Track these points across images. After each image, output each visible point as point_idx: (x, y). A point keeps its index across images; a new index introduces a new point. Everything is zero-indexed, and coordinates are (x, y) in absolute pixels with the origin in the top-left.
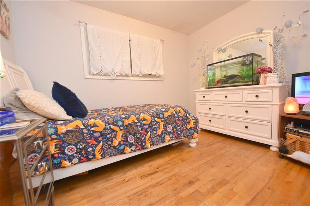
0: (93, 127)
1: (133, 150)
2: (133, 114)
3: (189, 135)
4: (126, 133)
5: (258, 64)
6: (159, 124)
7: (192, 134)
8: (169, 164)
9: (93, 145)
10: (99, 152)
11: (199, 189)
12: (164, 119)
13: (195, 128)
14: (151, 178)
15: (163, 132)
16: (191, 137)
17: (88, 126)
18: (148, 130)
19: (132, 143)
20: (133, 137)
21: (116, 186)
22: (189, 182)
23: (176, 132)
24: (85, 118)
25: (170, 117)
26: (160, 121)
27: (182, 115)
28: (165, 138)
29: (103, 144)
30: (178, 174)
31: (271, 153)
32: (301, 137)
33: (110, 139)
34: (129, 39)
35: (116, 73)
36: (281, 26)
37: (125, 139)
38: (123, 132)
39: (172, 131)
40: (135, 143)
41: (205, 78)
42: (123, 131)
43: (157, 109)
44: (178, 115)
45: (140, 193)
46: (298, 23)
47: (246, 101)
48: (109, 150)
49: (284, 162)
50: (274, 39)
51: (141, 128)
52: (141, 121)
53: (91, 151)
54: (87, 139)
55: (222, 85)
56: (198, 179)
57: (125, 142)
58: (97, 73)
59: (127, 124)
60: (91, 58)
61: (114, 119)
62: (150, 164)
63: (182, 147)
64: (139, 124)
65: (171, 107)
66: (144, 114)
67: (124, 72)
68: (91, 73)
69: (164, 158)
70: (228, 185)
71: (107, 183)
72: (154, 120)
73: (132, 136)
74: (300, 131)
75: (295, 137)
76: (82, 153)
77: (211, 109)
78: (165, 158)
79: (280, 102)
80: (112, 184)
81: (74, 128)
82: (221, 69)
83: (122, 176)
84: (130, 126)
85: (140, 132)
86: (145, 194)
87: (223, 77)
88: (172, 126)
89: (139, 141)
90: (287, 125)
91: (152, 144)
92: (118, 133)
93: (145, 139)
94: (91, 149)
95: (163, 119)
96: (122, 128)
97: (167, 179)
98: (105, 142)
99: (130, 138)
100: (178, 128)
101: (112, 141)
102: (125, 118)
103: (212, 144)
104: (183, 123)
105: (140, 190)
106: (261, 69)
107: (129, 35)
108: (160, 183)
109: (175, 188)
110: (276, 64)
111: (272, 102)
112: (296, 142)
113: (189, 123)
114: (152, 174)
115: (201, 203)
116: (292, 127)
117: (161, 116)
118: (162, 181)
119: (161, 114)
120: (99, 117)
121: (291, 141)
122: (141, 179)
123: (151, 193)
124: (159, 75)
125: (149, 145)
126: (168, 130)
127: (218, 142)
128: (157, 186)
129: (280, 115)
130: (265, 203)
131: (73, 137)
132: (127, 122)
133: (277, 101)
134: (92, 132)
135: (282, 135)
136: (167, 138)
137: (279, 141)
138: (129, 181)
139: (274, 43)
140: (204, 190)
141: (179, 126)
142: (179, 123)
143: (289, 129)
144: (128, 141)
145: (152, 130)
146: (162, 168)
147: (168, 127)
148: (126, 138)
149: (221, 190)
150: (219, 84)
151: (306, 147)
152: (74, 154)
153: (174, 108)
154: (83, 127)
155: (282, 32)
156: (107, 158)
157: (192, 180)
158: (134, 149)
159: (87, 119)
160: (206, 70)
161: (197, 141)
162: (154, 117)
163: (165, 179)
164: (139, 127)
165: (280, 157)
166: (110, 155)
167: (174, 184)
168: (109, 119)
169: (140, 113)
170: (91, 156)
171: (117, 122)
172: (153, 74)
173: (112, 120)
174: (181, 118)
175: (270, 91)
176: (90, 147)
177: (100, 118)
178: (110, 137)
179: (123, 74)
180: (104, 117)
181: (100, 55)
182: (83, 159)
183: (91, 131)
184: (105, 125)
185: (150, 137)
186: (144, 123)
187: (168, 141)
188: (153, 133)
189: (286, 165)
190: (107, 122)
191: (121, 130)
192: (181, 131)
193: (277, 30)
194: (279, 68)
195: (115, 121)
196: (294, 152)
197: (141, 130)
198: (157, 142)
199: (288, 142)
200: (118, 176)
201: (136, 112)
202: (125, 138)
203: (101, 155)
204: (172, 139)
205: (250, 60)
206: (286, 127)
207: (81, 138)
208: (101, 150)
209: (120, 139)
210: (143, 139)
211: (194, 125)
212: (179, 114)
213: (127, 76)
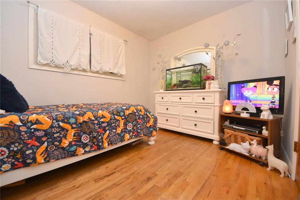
0: (35, 123)
1: (87, 151)
2: (90, 111)
3: (148, 133)
4: (79, 132)
5: (205, 72)
6: (119, 122)
7: (152, 132)
8: (127, 163)
9: (33, 147)
10: (41, 155)
11: (157, 184)
12: (125, 117)
13: (154, 127)
14: (107, 180)
15: (123, 130)
16: (150, 135)
17: (28, 122)
18: (107, 128)
19: (86, 143)
20: (88, 136)
21: (64, 194)
22: (147, 178)
23: (136, 130)
24: (25, 113)
25: (131, 115)
26: (120, 119)
27: (143, 114)
28: (124, 137)
29: (48, 145)
30: (136, 172)
31: (214, 146)
32: (235, 131)
33: (57, 139)
34: (90, 32)
35: (70, 66)
36: (222, 44)
37: (77, 139)
38: (75, 131)
39: (132, 129)
40: (90, 143)
41: (164, 81)
42: (76, 129)
43: (118, 107)
44: (138, 113)
45: (93, 197)
46: (233, 43)
47: (195, 103)
48: (56, 153)
49: (223, 153)
50: (217, 54)
51: (99, 126)
52: (99, 119)
53: (30, 153)
54: (25, 139)
55: (177, 88)
56: (156, 175)
57: (77, 142)
58: (46, 64)
59: (81, 121)
60: (40, 46)
61: (64, 116)
62: (106, 165)
63: (141, 145)
64: (96, 122)
65: (132, 105)
66: (103, 111)
67: (81, 66)
68: (38, 62)
69: (122, 157)
70: (182, 177)
71: (51, 192)
72: (114, 118)
73: (86, 135)
74: (234, 127)
75: (231, 132)
76: (17, 156)
77: (168, 109)
78: (124, 157)
79: (219, 104)
80: (58, 192)
81: (6, 125)
82: (176, 75)
83: (71, 181)
84: (85, 124)
85: (97, 130)
86: (100, 198)
87: (178, 82)
88: (132, 124)
89: (95, 140)
90: (225, 122)
91: (110, 143)
92: (69, 132)
93: (102, 138)
94: (31, 151)
95: (123, 117)
96: (74, 126)
97: (125, 179)
98: (51, 143)
99: (84, 138)
100: (138, 126)
101: (60, 142)
102: (79, 115)
103: (168, 141)
104: (144, 121)
105: (94, 195)
106: (207, 76)
107: (90, 29)
108: (117, 183)
109: (133, 186)
110: (217, 74)
111: (214, 104)
112: (231, 136)
113: (149, 121)
114: (108, 176)
115: (158, 197)
116: (228, 124)
117: (122, 114)
118: (119, 181)
119: (122, 111)
120: (44, 112)
121: (228, 135)
122: (95, 182)
123: (107, 196)
124: (121, 75)
125: (107, 144)
126: (128, 128)
127: (173, 139)
128: (113, 187)
129: (220, 114)
130: (212, 189)
131: (4, 136)
132: (81, 119)
133: (218, 104)
134: (32, 131)
135: (222, 130)
136: (127, 136)
137: (219, 136)
138: (80, 186)
139: (216, 57)
140: (161, 184)
141: (139, 124)
142: (139, 121)
143: (226, 125)
144: (81, 140)
145: (111, 128)
146: (120, 168)
147: (128, 125)
148: (79, 137)
149: (176, 182)
150: (175, 87)
151: (238, 139)
152: (4, 158)
153: (135, 106)
154: (20, 124)
155: (222, 48)
156: (53, 161)
157: (150, 176)
158: (89, 150)
159: (26, 115)
160: (165, 74)
161: (156, 139)
162: (114, 115)
163: (123, 179)
164: (96, 125)
165: (220, 149)
166: (56, 158)
167: (132, 182)
168: (58, 115)
169: (98, 110)
170: (30, 160)
171: (68, 119)
172: (114, 73)
173: (62, 116)
174: (141, 117)
175: (213, 95)
176: (29, 149)
177: (46, 114)
178: (58, 136)
179: (80, 69)
180: (51, 113)
181: (52, 44)
182: (18, 164)
183: (32, 129)
184: (52, 122)
185: (109, 136)
186: (102, 121)
187: (128, 140)
188: (112, 131)
189: (225, 155)
190: (55, 118)
191: (73, 128)
192: (141, 129)
193: (219, 47)
194: (219, 77)
195: (66, 118)
196: (230, 144)
197: (98, 128)
198: (115, 141)
199: (226, 136)
200: (66, 182)
201: (94, 109)
202: (77, 137)
203: (45, 159)
204: (132, 138)
205: (199, 69)
206: (224, 124)
207: (16, 138)
208: (44, 152)
209: (71, 139)
210: (100, 138)
211: (153, 124)
212: (140, 113)
213: (84, 70)
